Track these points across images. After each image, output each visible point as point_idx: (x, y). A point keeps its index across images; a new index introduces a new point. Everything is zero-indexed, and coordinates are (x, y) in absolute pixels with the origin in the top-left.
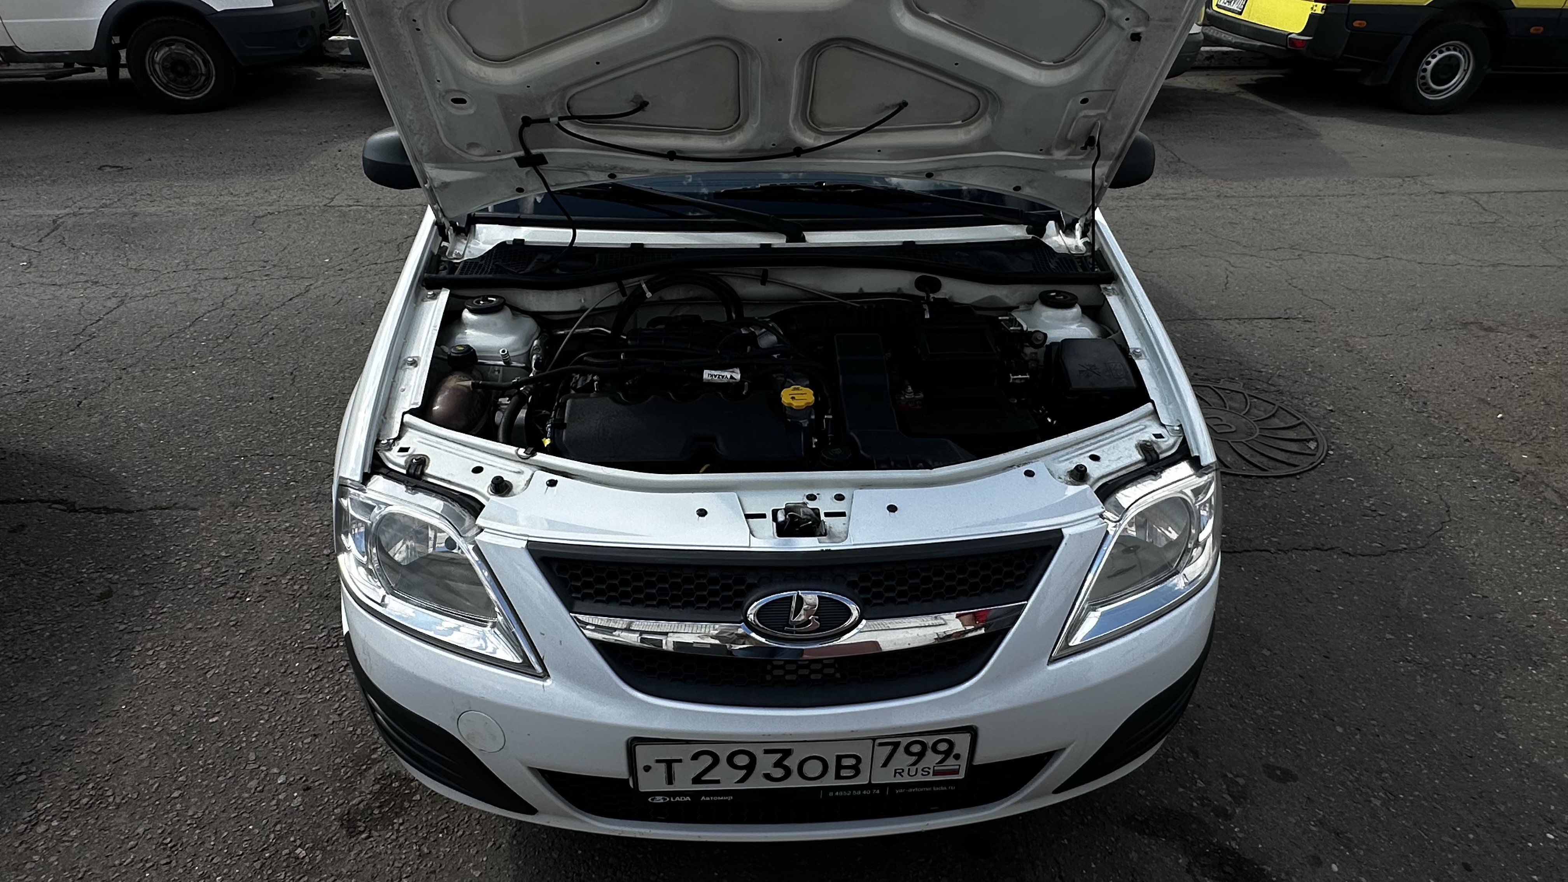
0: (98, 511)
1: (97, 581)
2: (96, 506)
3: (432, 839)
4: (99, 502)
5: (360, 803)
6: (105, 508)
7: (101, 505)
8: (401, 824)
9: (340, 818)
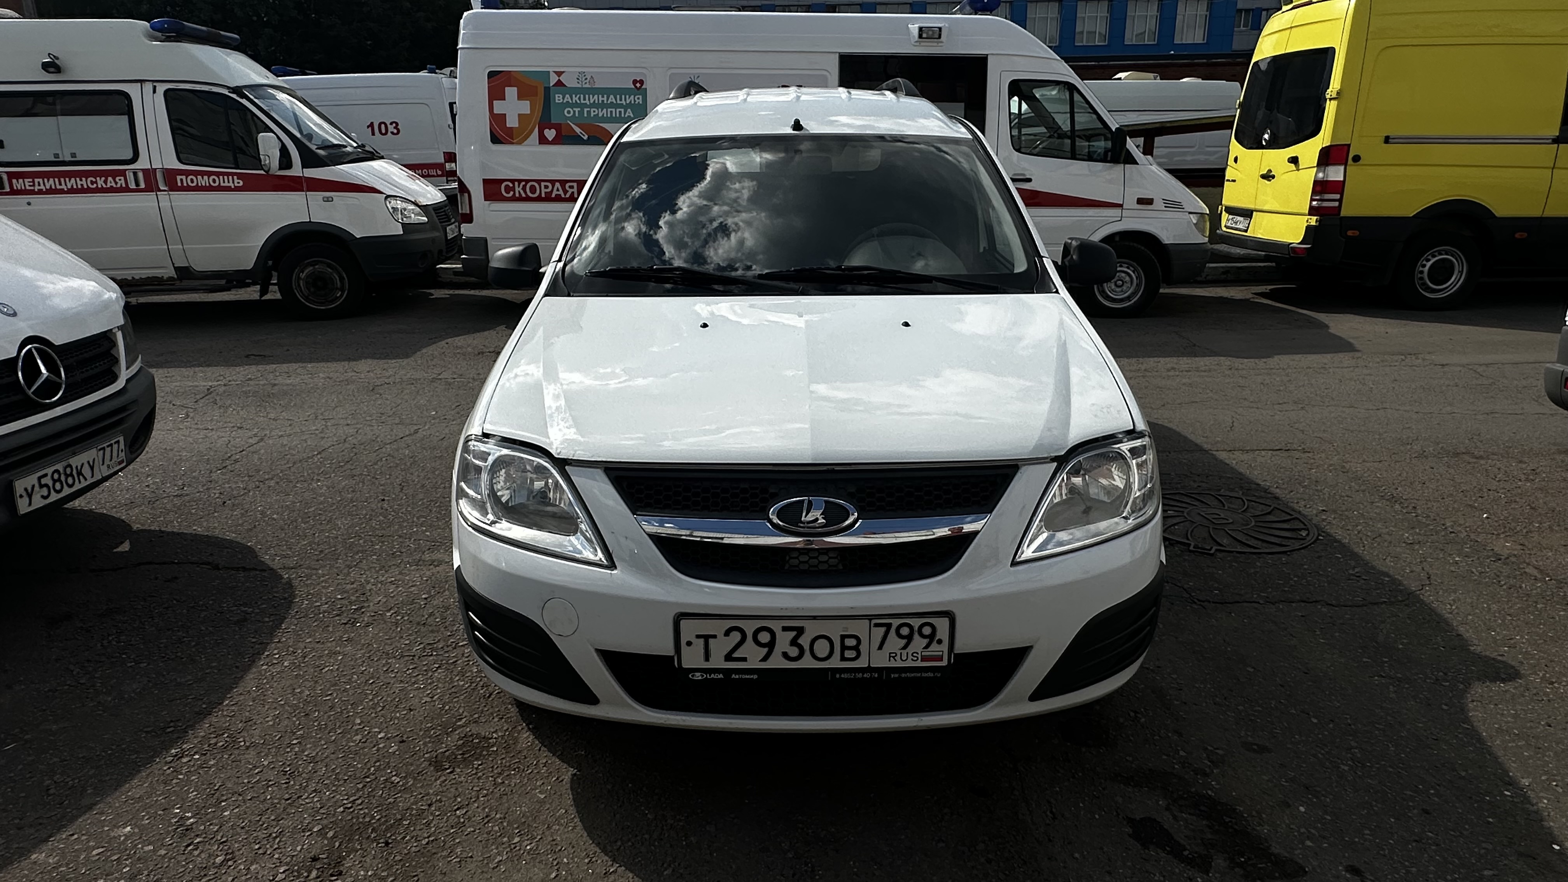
5: (445, 752)
9: (430, 760)
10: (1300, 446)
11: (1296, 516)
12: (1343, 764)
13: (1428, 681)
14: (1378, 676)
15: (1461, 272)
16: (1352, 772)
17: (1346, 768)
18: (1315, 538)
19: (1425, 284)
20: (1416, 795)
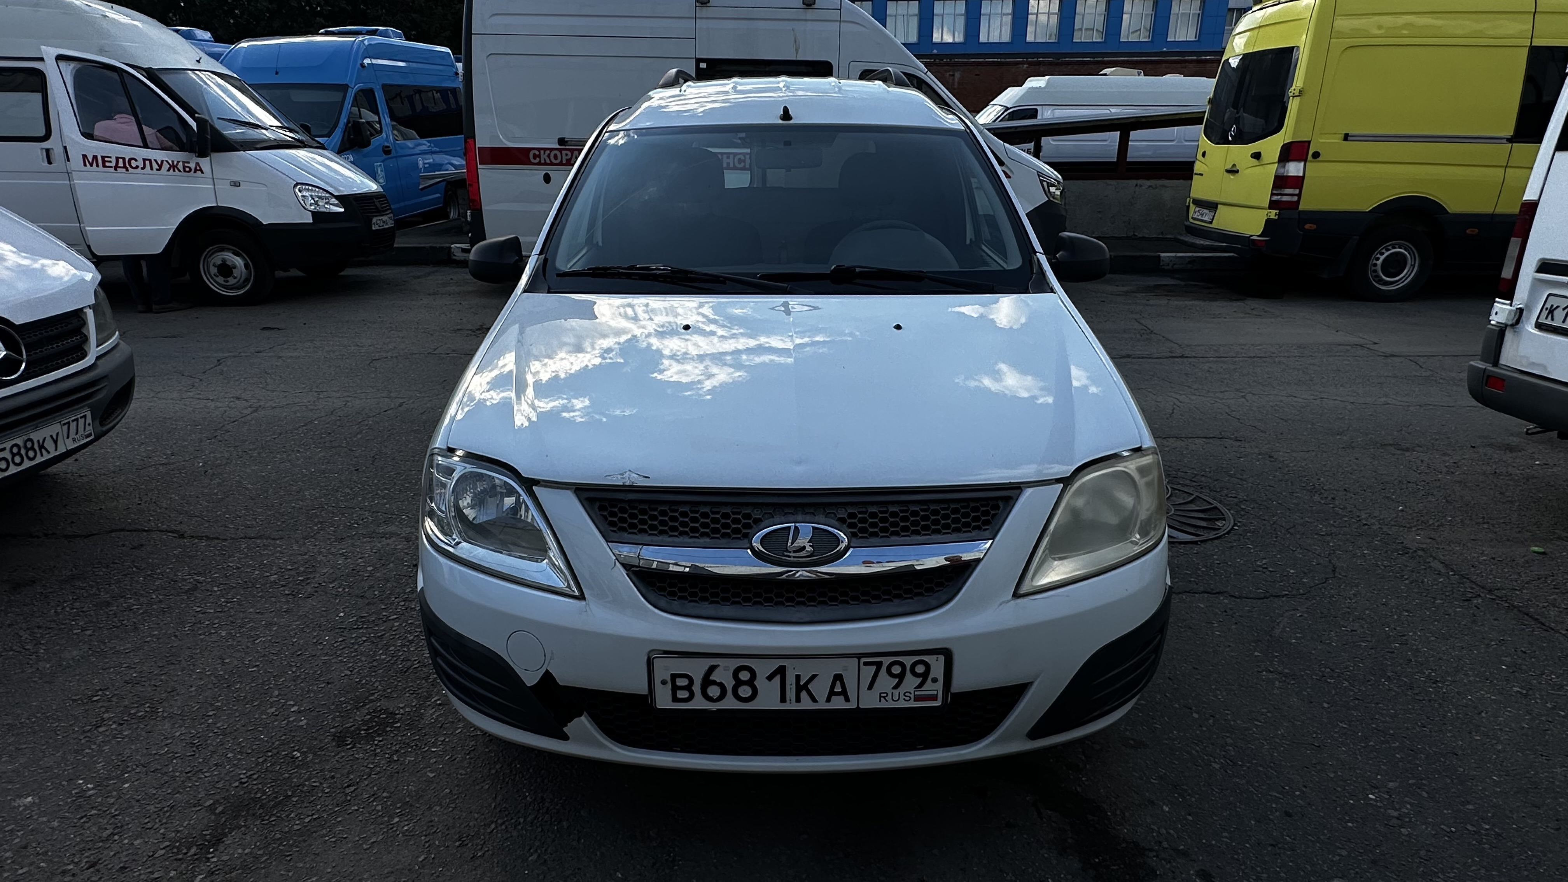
0: (200, 538)
1: (188, 581)
2: (200, 535)
3: (402, 751)
4: (203, 532)
5: (351, 727)
6: (206, 536)
7: (204, 535)
8: (380, 741)
9: (334, 735)
10: (1233, 434)
11: (1215, 505)
12: (1215, 762)
13: (1314, 677)
14: (1266, 672)
15: (1413, 266)
16: (1222, 770)
17: (1217, 766)
18: (1230, 527)
19: (1378, 276)
20: (1281, 797)
